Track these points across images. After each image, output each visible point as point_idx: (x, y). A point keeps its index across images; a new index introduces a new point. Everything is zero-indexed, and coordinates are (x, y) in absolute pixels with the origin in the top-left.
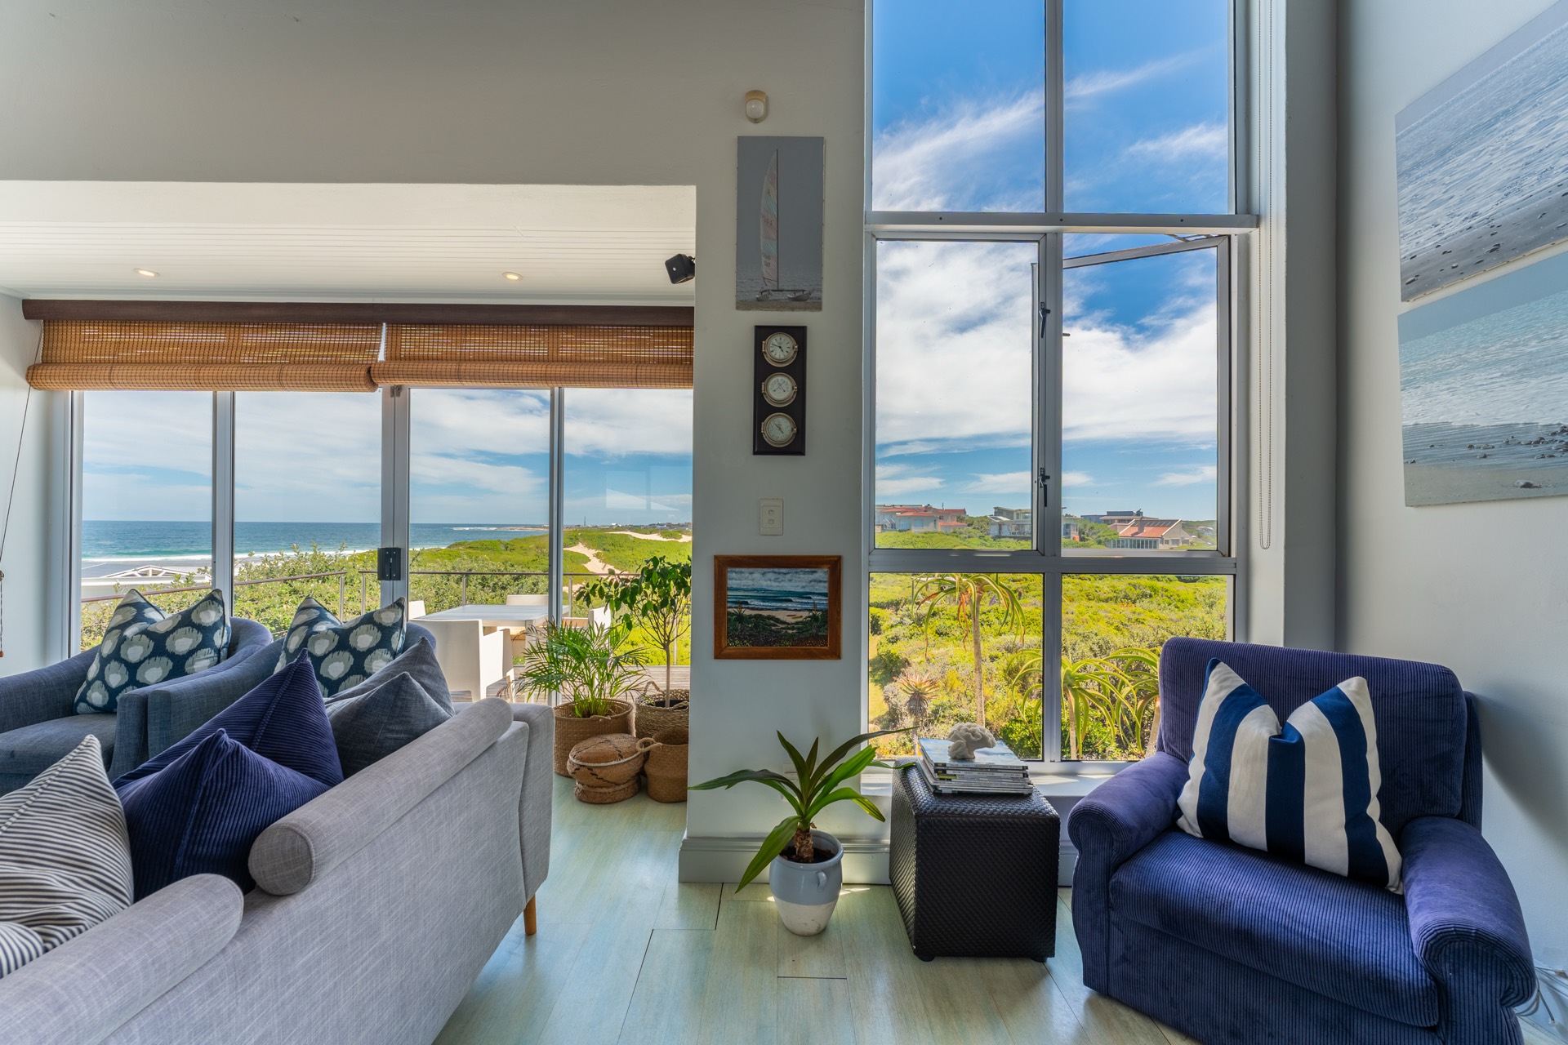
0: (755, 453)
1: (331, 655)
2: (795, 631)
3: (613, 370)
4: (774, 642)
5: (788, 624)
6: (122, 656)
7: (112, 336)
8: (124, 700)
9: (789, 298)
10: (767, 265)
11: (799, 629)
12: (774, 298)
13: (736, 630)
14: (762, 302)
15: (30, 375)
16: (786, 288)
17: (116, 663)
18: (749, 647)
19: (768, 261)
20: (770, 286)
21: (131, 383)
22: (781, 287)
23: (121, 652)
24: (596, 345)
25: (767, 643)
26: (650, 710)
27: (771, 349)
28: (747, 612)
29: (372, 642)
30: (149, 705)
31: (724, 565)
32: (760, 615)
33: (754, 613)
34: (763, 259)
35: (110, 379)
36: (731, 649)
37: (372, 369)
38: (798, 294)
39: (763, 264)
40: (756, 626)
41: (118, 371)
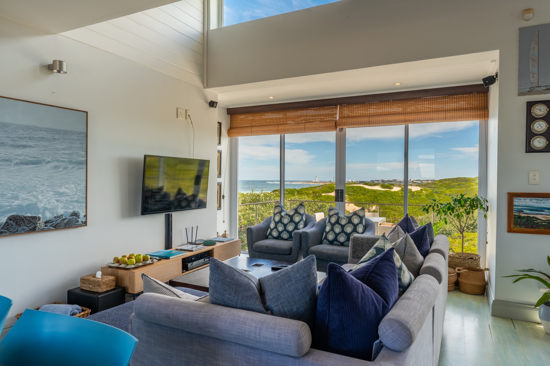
0: (526, 152)
1: (347, 225)
2: (546, 223)
3: (434, 115)
4: (536, 227)
5: (543, 220)
6: (282, 222)
7: (250, 117)
8: (295, 233)
9: (544, 89)
10: (533, 77)
11: (548, 222)
12: (536, 90)
13: (518, 222)
14: (531, 92)
15: (229, 132)
16: (542, 85)
17: (281, 224)
18: (523, 228)
19: (534, 76)
20: (534, 85)
21: (257, 133)
22: (539, 85)
23: (282, 220)
24: (425, 106)
25: (532, 227)
26: (457, 258)
27: (536, 111)
28: (523, 215)
29: (358, 222)
30: (302, 236)
31: (512, 196)
32: (529, 216)
33: (526, 215)
34: (531, 75)
35: (251, 132)
36: (516, 229)
37: (337, 123)
38: (548, 88)
39: (531, 77)
40: (527, 221)
41: (254, 129)
